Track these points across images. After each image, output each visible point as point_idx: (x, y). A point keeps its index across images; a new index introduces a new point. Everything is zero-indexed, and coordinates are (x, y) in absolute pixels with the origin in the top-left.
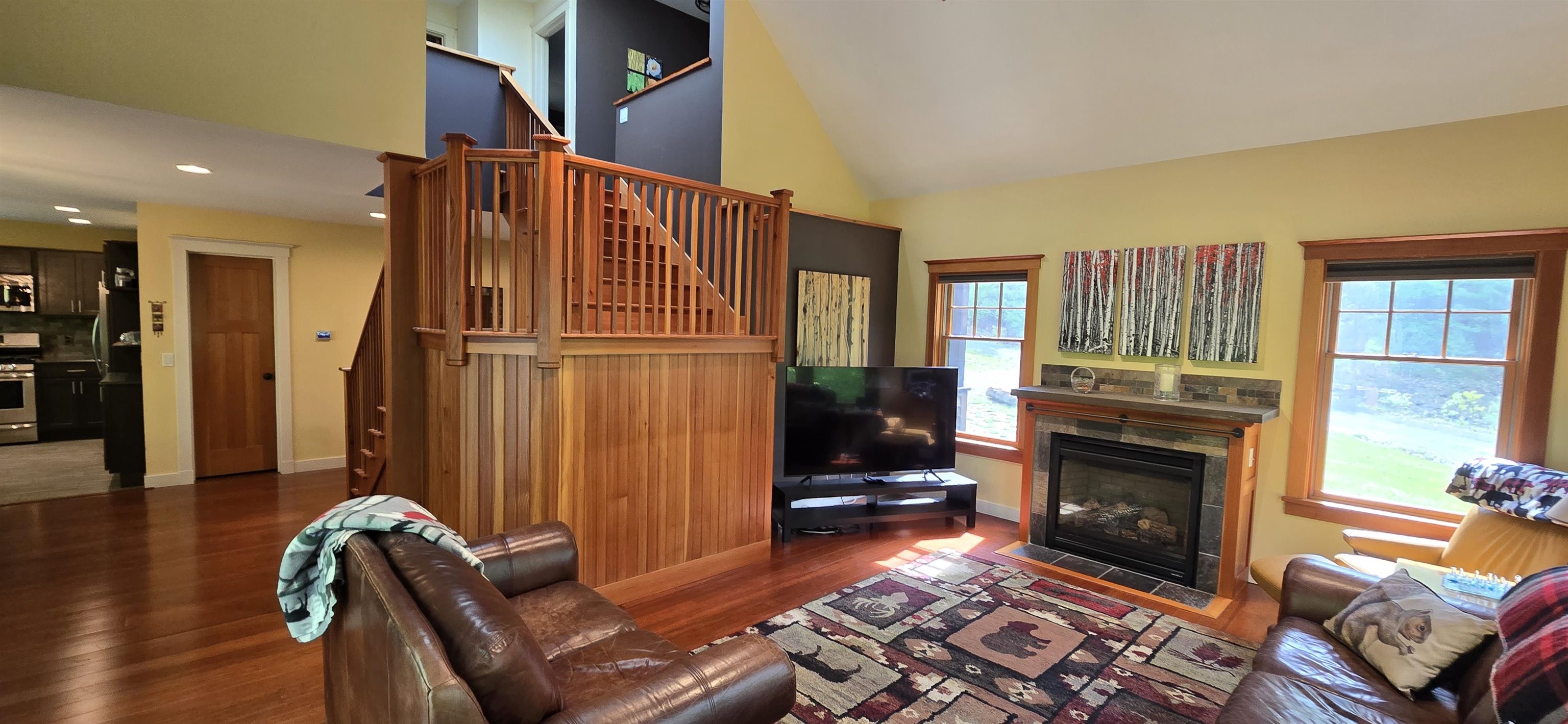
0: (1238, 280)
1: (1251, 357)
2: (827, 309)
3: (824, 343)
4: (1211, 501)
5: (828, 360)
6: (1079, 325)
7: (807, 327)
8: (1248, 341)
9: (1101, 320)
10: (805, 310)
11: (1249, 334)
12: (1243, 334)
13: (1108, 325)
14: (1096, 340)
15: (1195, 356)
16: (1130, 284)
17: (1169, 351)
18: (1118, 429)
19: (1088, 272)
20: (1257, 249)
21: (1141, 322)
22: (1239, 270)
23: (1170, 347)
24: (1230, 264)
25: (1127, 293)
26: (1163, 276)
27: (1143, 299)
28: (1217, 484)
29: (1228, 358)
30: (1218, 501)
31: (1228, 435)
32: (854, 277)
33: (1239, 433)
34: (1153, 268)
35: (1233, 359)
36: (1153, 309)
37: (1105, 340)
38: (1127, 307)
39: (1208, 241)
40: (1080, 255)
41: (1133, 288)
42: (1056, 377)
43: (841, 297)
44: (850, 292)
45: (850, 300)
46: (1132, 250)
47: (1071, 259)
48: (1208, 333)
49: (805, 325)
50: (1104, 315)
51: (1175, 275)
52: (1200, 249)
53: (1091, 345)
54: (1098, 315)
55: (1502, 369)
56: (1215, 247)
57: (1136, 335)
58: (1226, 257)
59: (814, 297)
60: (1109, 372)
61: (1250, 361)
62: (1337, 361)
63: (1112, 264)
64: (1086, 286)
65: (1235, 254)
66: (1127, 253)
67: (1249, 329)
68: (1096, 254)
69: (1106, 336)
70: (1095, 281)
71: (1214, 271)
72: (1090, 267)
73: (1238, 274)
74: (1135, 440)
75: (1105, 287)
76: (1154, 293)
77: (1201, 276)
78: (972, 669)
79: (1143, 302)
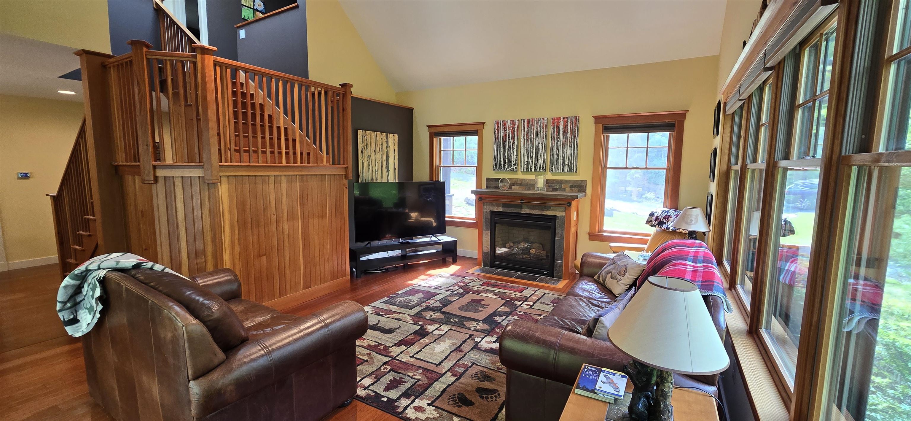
0: (569, 134)
1: (575, 170)
2: (375, 151)
3: (374, 171)
4: (559, 237)
5: (377, 180)
6: (502, 157)
7: (364, 161)
8: (573, 162)
9: (512, 154)
10: (362, 152)
11: (574, 159)
12: (571, 159)
13: (515, 157)
14: (510, 165)
15: (552, 170)
16: (524, 136)
17: (541, 169)
18: (520, 207)
19: (505, 130)
20: (576, 119)
21: (529, 155)
22: (569, 129)
23: (542, 167)
24: (566, 126)
25: (523, 141)
26: (538, 133)
27: (530, 144)
28: (561, 229)
29: (566, 171)
30: (562, 236)
31: (565, 206)
32: (388, 134)
33: (570, 205)
34: (534, 128)
35: (567, 171)
36: (534, 149)
37: (514, 164)
38: (523, 148)
39: (556, 116)
40: (501, 122)
41: (526, 139)
42: (493, 184)
43: (382, 145)
44: (387, 142)
45: (387, 147)
46: (524, 120)
47: (497, 123)
48: (558, 159)
49: (363, 161)
50: (513, 152)
51: (543, 132)
52: (554, 119)
53: (508, 167)
54: (510, 152)
55: (665, 171)
56: (559, 118)
57: (527, 162)
58: (564, 123)
59: (367, 145)
60: (516, 180)
61: (575, 172)
62: (608, 170)
63: (516, 127)
64: (505, 138)
65: (567, 122)
66: (522, 121)
67: (574, 157)
68: (509, 122)
69: (514, 163)
70: (509, 135)
71: (559, 130)
72: (506, 128)
73: (569, 131)
74: (528, 211)
75: (513, 138)
76: (535, 140)
77: (554, 132)
78: (454, 320)
79: (530, 145)
